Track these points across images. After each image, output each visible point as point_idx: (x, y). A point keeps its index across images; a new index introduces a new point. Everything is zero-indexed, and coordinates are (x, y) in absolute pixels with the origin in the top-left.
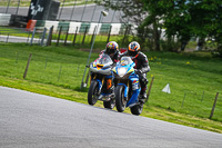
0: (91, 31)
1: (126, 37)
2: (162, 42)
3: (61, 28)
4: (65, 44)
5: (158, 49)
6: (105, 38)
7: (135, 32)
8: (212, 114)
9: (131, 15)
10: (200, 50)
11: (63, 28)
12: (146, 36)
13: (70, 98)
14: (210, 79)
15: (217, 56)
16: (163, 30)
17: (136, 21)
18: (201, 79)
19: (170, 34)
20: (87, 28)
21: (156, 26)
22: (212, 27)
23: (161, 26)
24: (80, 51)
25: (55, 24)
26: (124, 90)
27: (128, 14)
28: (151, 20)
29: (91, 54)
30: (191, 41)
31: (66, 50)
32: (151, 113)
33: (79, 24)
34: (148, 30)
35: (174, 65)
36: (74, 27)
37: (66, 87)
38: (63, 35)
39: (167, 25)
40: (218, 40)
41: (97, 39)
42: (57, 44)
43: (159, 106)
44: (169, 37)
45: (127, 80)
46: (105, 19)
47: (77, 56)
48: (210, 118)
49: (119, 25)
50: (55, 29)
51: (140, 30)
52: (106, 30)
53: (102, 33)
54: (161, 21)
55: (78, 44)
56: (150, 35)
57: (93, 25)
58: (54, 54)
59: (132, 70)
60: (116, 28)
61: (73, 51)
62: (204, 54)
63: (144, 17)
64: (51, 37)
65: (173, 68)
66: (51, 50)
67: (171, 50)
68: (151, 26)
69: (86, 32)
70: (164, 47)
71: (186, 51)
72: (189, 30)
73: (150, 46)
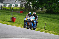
0: (12, 6)
1: (22, 8)
2: (31, 9)
3: (4, 5)
4: (6, 10)
5: (30, 11)
6: (16, 8)
7: (24, 6)
8: (45, 28)
9: (23, 2)
10: (41, 11)
11: (5, 5)
12: (27, 7)
13: (7, 24)
14: (44, 19)
15: (46, 12)
16: (31, 6)
17: (24, 3)
18: (42, 19)
19: (33, 7)
20: (11, 5)
21: (30, 5)
22: (44, 5)
24: (9, 11)
25: (3, 4)
26: (32, 24)
27: (22, 2)
28: (28, 3)
29: (12, 12)
30: (39, 9)
31: (6, 11)
33: (9, 4)
34: (28, 6)
36: (8, 5)
37: (6, 21)
38: (5, 7)
39: (32, 4)
40: (46, 8)
41: (14, 8)
42: (3, 10)
44: (33, 8)
45: (33, 22)
46: (16, 3)
47: (9, 13)
48: (44, 29)
49: (20, 5)
50: (3, 6)
51: (25, 6)
52: (16, 6)
53: (15, 7)
54: (31, 4)
55: (9, 10)
56: (28, 7)
57: (13, 5)
58: (2, 12)
59: (34, 19)
60: (19, 5)
61: (7, 11)
62: (42, 12)
63: (26, 2)
64: (2, 8)
66: (2, 11)
68: (28, 5)
69: (11, 6)
70: (32, 10)
71: (38, 11)
72: (38, 6)
73: (28, 10)
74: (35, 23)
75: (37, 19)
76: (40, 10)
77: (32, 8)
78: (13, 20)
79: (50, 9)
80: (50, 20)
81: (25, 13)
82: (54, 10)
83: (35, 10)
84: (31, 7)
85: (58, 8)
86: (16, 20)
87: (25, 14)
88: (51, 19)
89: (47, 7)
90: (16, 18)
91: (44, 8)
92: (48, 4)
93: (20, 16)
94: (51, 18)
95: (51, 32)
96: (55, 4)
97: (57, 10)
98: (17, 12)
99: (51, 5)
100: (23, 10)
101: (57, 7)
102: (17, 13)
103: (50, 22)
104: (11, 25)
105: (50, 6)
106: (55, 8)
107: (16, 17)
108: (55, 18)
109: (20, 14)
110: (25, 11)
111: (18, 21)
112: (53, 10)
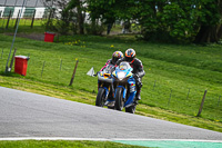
0: (15, 15)
2: (87, 25)
5: (82, 32)
6: (29, 22)
7: (59, 15)
12: (71, 20)
15: (141, 39)
16: (87, 14)
17: (60, 5)
19: (94, 17)
20: (11, 12)
21: (80, 9)
22: (136, 10)
23: (85, 10)
24: (4, 35)
26: (122, 92)
29: (15, 38)
32: (76, 97)
33: (3, 8)
34: (72, 14)
35: (99, 48)
39: (91, 8)
40: (141, 23)
41: (21, 23)
43: (84, 90)
44: (93, 20)
45: (125, 83)
46: (28, 3)
47: (2, 40)
49: (43, 9)
51: (64, 14)
52: (30, 14)
53: (26, 17)
54: (85, 5)
55: (2, 29)
56: (74, 18)
57: (17, 9)
60: (40, 12)
65: (97, 51)
67: (95, 33)
68: (75, 10)
69: (10, 16)
70: (88, 30)
71: (111, 34)
72: (113, 14)
73: (74, 29)
74: (133, 90)
75: (141, 74)
76: (118, 29)
77: (88, 20)
78: (19, 68)
79: (156, 27)
80: (158, 67)
81: (63, 42)
82: (173, 28)
83: (101, 29)
84: (87, 17)
85: (186, 21)
86: (30, 68)
87: (61, 45)
88: (162, 63)
89: (145, 17)
90: (27, 60)
91: (134, 23)
92: (147, 7)
93: (44, 54)
94: (161, 59)
95: (160, 111)
96: (176, 6)
97: (183, 29)
98: (34, 38)
99: (161, 10)
100: (54, 29)
101: (183, 17)
102: (33, 42)
103: (156, 73)
104: (11, 86)
105: (158, 14)
106: (176, 20)
107: (29, 55)
108: (174, 61)
109: (43, 46)
110: (64, 33)
111: (38, 70)
112: (169, 29)
